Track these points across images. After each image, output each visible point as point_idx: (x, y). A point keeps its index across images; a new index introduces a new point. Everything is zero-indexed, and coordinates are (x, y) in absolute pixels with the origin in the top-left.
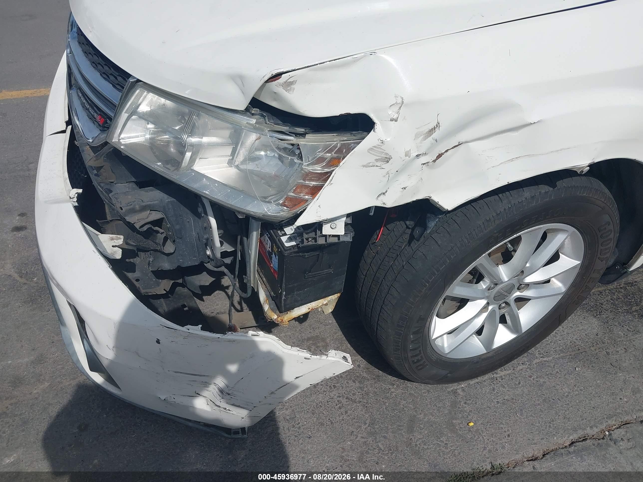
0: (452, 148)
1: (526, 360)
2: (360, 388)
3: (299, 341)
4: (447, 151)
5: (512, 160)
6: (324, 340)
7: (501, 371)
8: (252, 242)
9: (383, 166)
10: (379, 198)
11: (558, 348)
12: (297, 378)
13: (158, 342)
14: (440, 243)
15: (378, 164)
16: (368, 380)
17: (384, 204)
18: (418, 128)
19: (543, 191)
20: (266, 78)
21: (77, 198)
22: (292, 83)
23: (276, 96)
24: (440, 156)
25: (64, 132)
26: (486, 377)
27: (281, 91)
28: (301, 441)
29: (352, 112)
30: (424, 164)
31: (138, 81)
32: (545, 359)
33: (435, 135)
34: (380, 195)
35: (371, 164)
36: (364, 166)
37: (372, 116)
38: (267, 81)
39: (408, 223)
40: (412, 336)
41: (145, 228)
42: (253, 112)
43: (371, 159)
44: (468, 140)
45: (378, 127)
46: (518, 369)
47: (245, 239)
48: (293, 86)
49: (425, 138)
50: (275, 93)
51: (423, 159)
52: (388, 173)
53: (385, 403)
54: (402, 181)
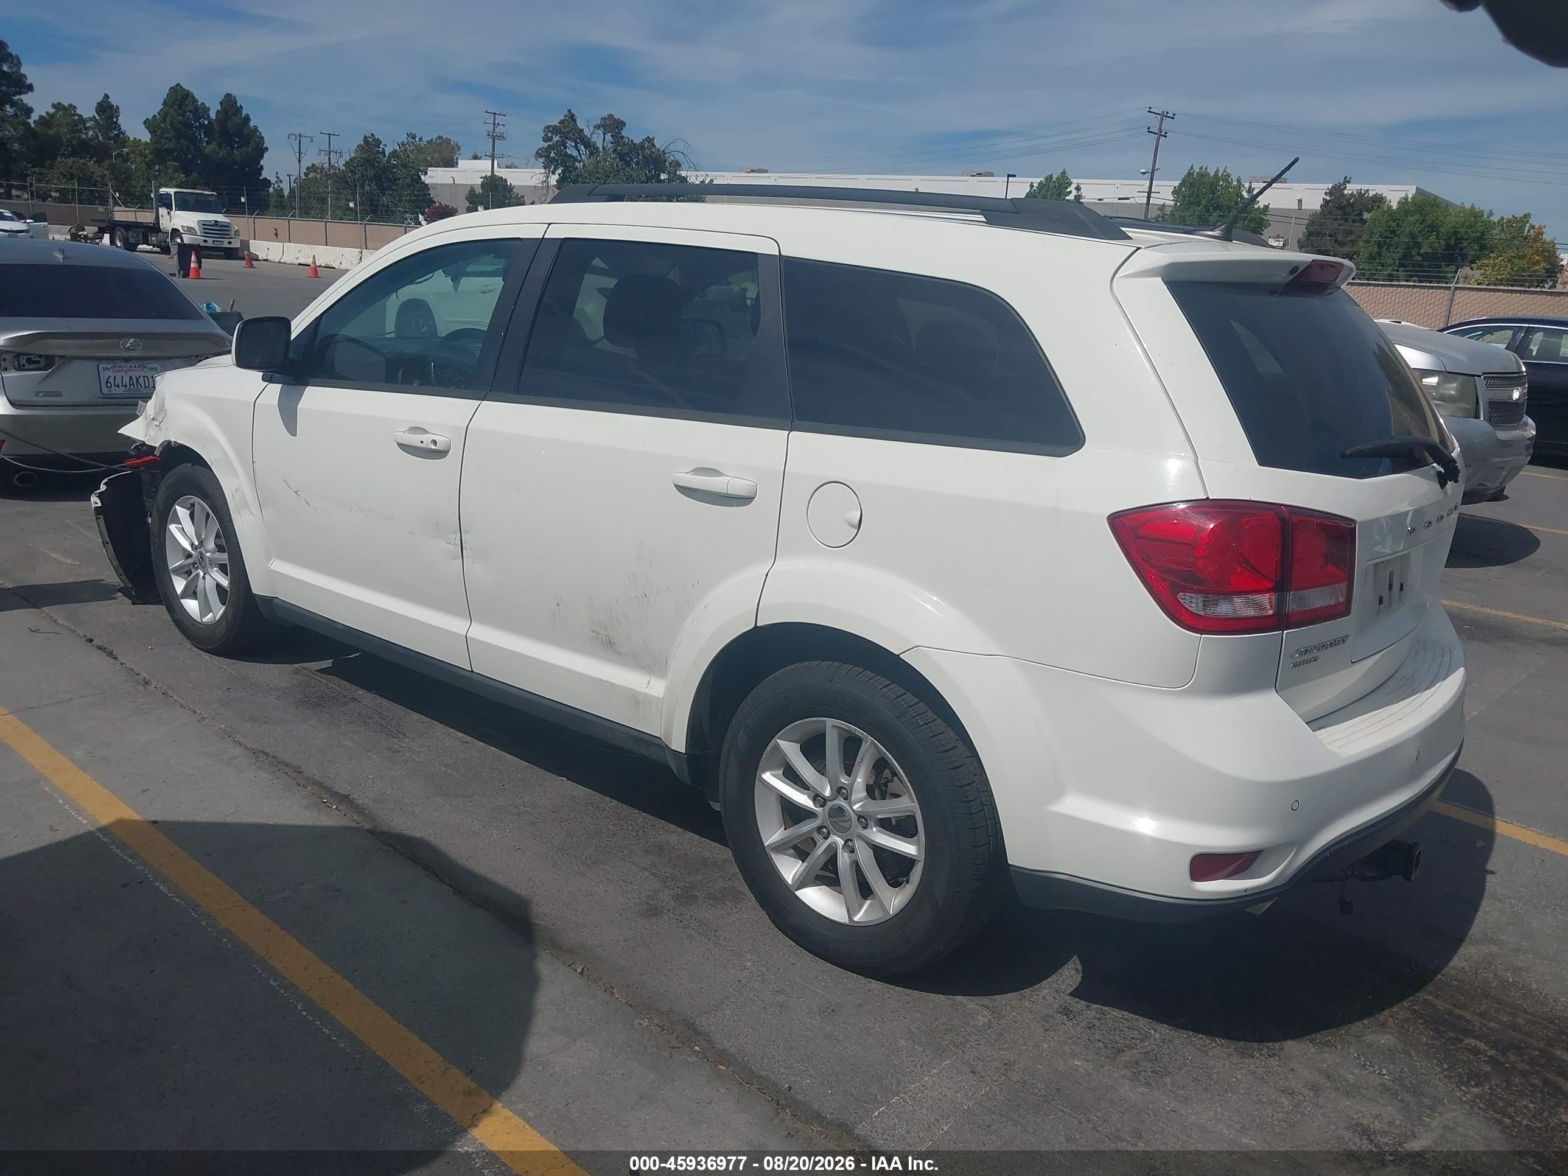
10: (145, 437)
30: (156, 425)
54: (150, 431)
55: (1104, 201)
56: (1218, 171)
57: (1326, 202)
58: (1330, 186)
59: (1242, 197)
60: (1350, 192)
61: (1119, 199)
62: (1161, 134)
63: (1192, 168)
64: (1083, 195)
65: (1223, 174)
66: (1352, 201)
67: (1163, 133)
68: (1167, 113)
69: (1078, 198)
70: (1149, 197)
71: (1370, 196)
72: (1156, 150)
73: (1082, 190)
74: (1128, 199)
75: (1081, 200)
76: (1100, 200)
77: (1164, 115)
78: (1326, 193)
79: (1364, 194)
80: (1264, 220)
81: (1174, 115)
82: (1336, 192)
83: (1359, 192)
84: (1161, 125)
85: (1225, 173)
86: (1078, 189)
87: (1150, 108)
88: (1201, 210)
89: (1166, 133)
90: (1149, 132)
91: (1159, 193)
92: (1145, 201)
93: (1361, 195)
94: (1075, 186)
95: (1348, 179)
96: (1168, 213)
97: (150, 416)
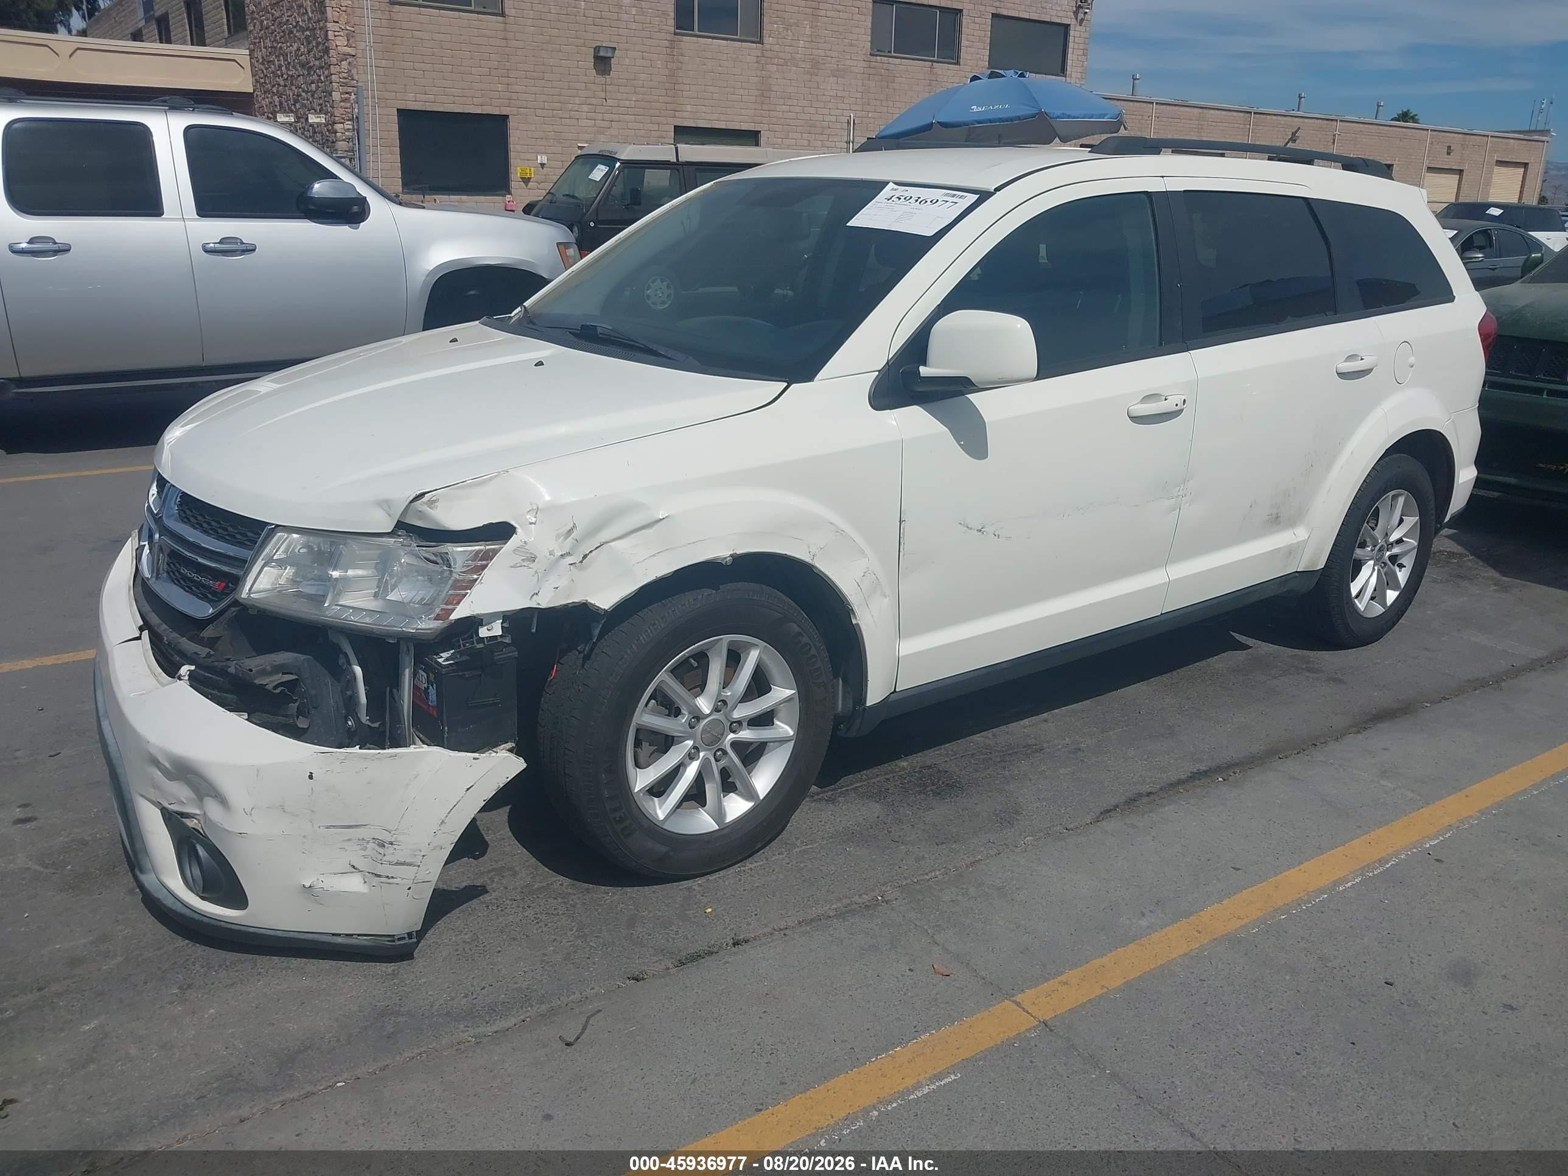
0: (596, 549)
1: (783, 850)
2: (564, 903)
3: (477, 874)
4: (591, 552)
5: (654, 555)
6: (511, 869)
7: (751, 863)
8: (404, 693)
9: (530, 566)
10: (533, 599)
11: (826, 835)
12: (468, 789)
13: (311, 777)
14: (610, 654)
15: (525, 564)
16: (575, 894)
17: (539, 604)
18: (557, 530)
19: (705, 594)
20: (411, 499)
21: (189, 675)
22: (435, 501)
23: (421, 514)
24: (585, 557)
25: (139, 638)
26: (731, 870)
27: (425, 508)
28: (487, 957)
29: (494, 521)
30: (571, 564)
31: (277, 526)
32: (808, 847)
33: (574, 535)
34: (533, 595)
35: (518, 565)
36: (512, 567)
37: (513, 523)
38: (411, 502)
39: (579, 648)
40: (603, 776)
41: (278, 691)
42: (400, 533)
43: (518, 559)
44: (608, 540)
45: (519, 530)
46: (773, 859)
47: (395, 691)
48: (436, 504)
49: (566, 539)
50: (420, 511)
51: (569, 560)
52: (536, 572)
53: (597, 910)
54: (553, 581)
97: (551, 553)
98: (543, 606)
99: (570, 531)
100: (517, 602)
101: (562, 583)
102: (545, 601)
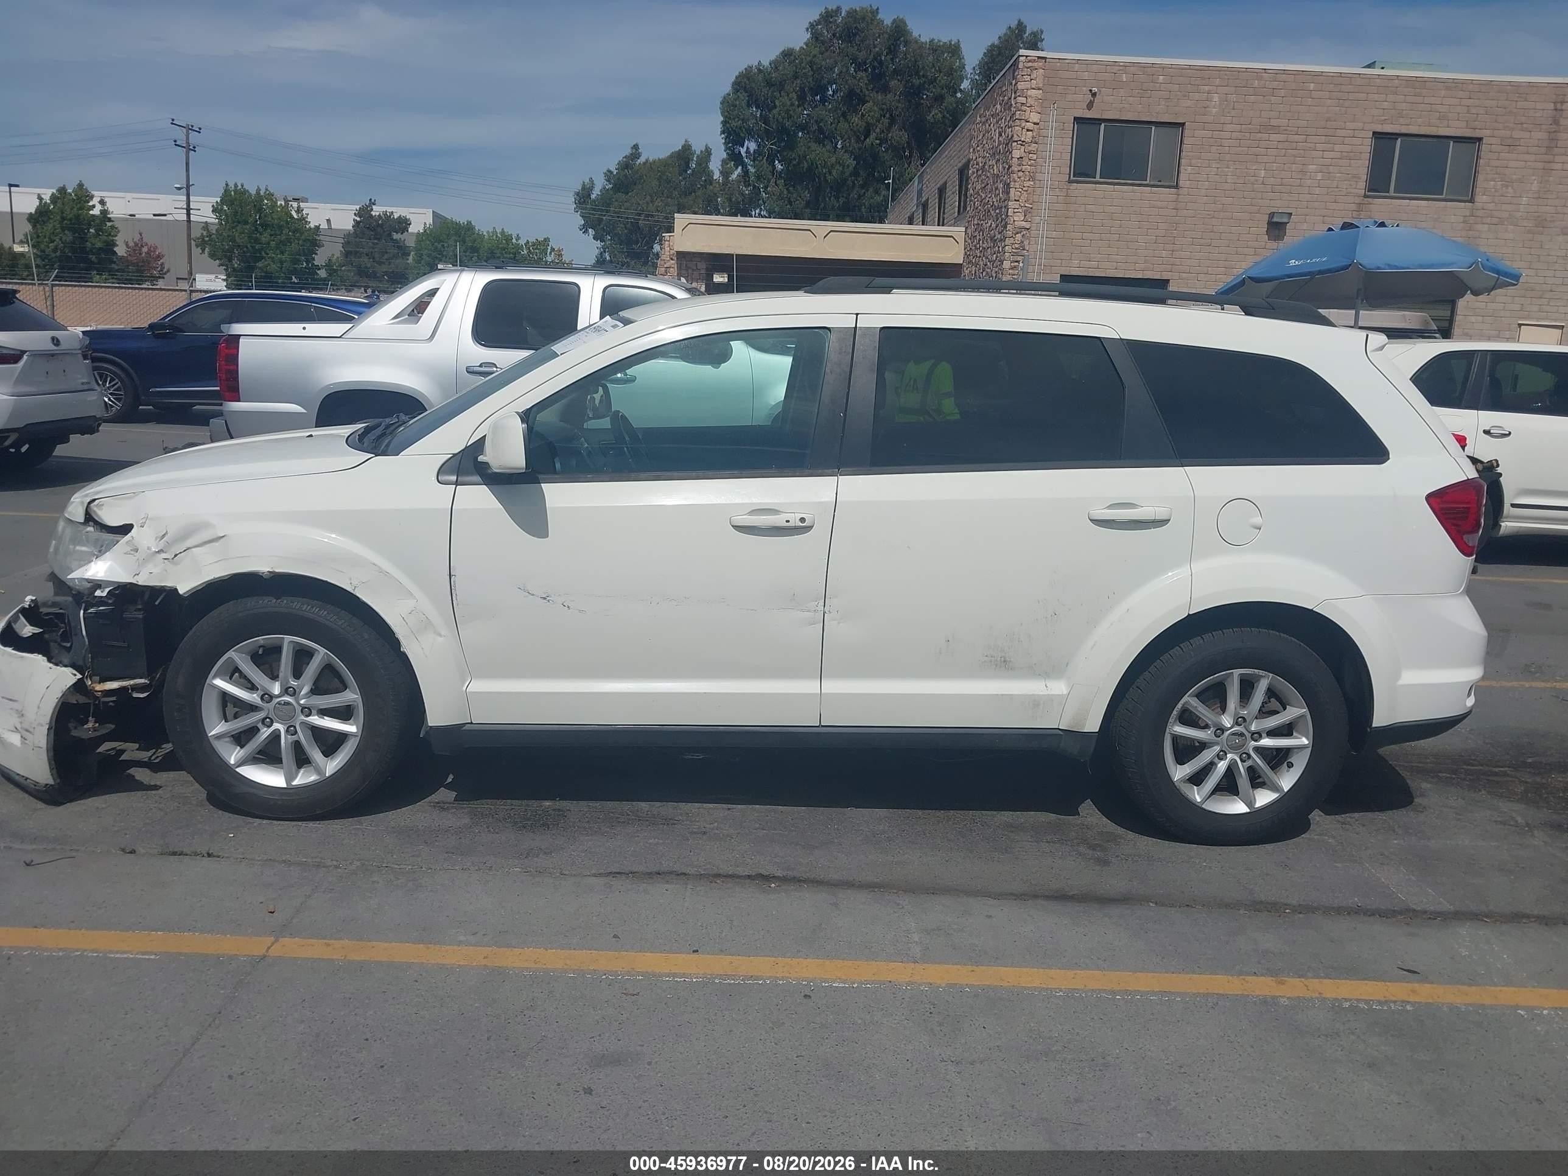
0: (184, 551)
4: (181, 553)
5: (216, 562)
9: (137, 555)
10: (134, 577)
17: (138, 582)
18: (156, 534)
20: (88, 502)
24: (176, 555)
27: (96, 509)
30: (165, 559)
33: (168, 539)
34: (135, 575)
35: (130, 553)
36: (124, 553)
43: (129, 549)
44: (190, 546)
45: (135, 533)
48: (102, 507)
49: (160, 540)
50: (94, 511)
51: (163, 555)
52: (138, 560)
54: (150, 567)
55: (137, 216)
56: (258, 190)
57: (357, 223)
58: (358, 207)
59: (292, 217)
60: (378, 214)
61: (154, 215)
62: (190, 148)
63: (227, 185)
64: (110, 210)
65: (265, 192)
66: (380, 222)
67: (191, 147)
68: (192, 126)
69: (104, 212)
70: (188, 214)
71: (396, 217)
72: (187, 164)
73: (107, 204)
74: (165, 215)
75: (109, 216)
76: (131, 215)
77: (190, 129)
78: (355, 214)
79: (390, 216)
80: (316, 240)
81: (200, 129)
82: (364, 213)
83: (385, 213)
84: (188, 138)
85: (268, 192)
86: (102, 202)
87: (173, 120)
88: (250, 228)
89: (194, 147)
90: (176, 145)
91: (199, 210)
92: (185, 217)
93: (388, 217)
94: (99, 199)
95: (373, 201)
96: (214, 232)
97: (149, 548)
98: (140, 583)
99: (164, 536)
100: (124, 577)
101: (156, 571)
102: (142, 580)
